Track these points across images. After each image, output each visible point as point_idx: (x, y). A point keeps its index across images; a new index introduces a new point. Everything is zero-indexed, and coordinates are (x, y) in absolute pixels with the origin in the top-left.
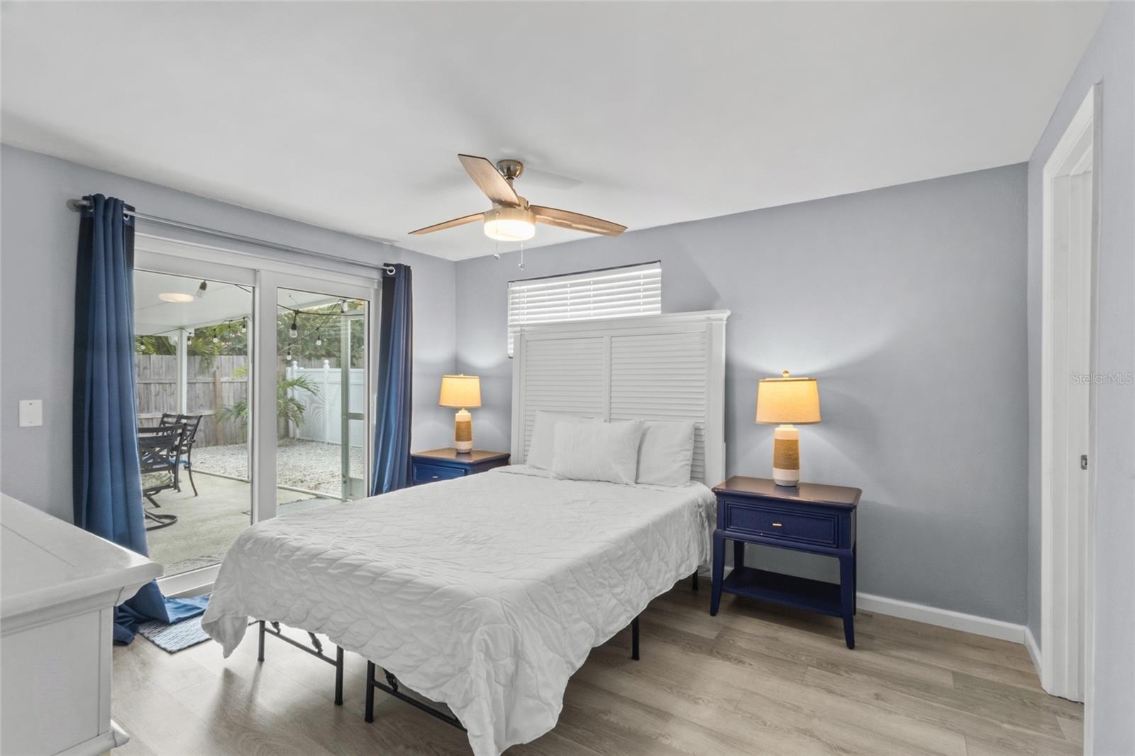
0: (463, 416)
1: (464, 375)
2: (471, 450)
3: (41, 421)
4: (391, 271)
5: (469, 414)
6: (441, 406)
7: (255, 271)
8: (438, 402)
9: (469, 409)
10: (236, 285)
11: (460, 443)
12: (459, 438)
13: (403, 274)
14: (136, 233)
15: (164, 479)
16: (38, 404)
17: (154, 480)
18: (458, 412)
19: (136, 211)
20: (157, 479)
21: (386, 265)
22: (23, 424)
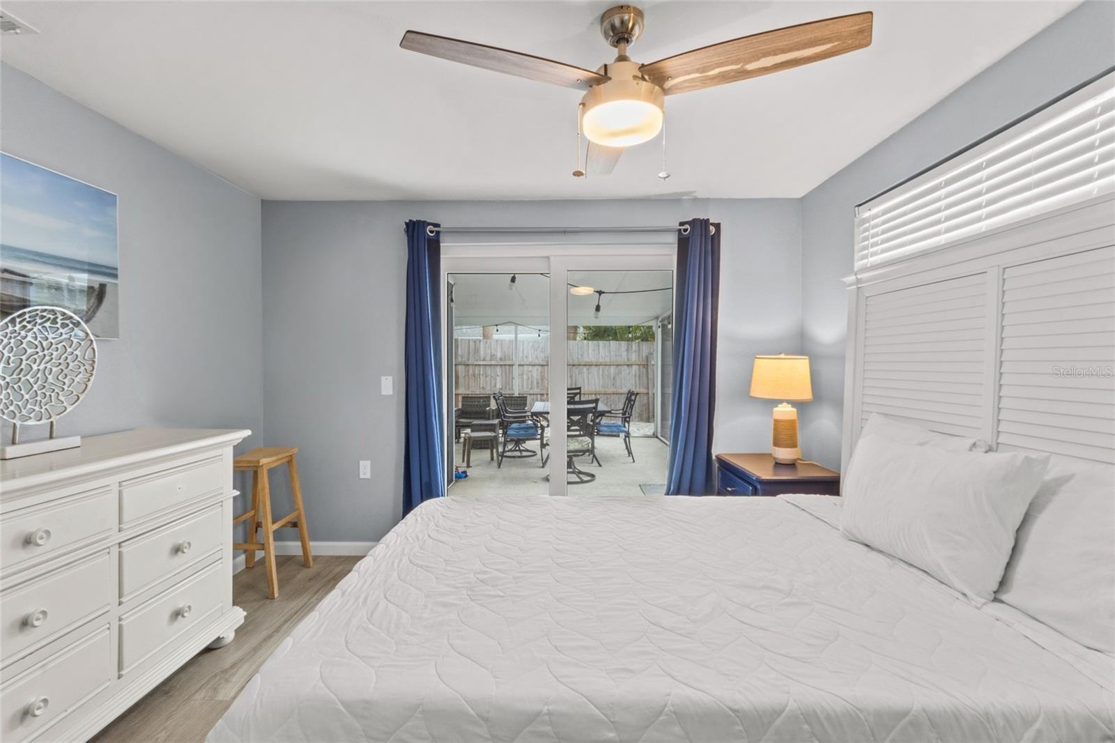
0: (785, 411)
1: (786, 354)
2: (795, 460)
3: (391, 390)
4: (685, 230)
5: (794, 410)
6: (751, 397)
7: (548, 258)
8: (749, 392)
9: (793, 403)
10: (542, 274)
11: (777, 448)
12: (777, 443)
13: (698, 231)
14: (441, 244)
15: (584, 444)
16: (390, 379)
17: (577, 444)
18: (777, 406)
19: (441, 226)
20: (579, 443)
21: (682, 224)
22: (383, 393)
